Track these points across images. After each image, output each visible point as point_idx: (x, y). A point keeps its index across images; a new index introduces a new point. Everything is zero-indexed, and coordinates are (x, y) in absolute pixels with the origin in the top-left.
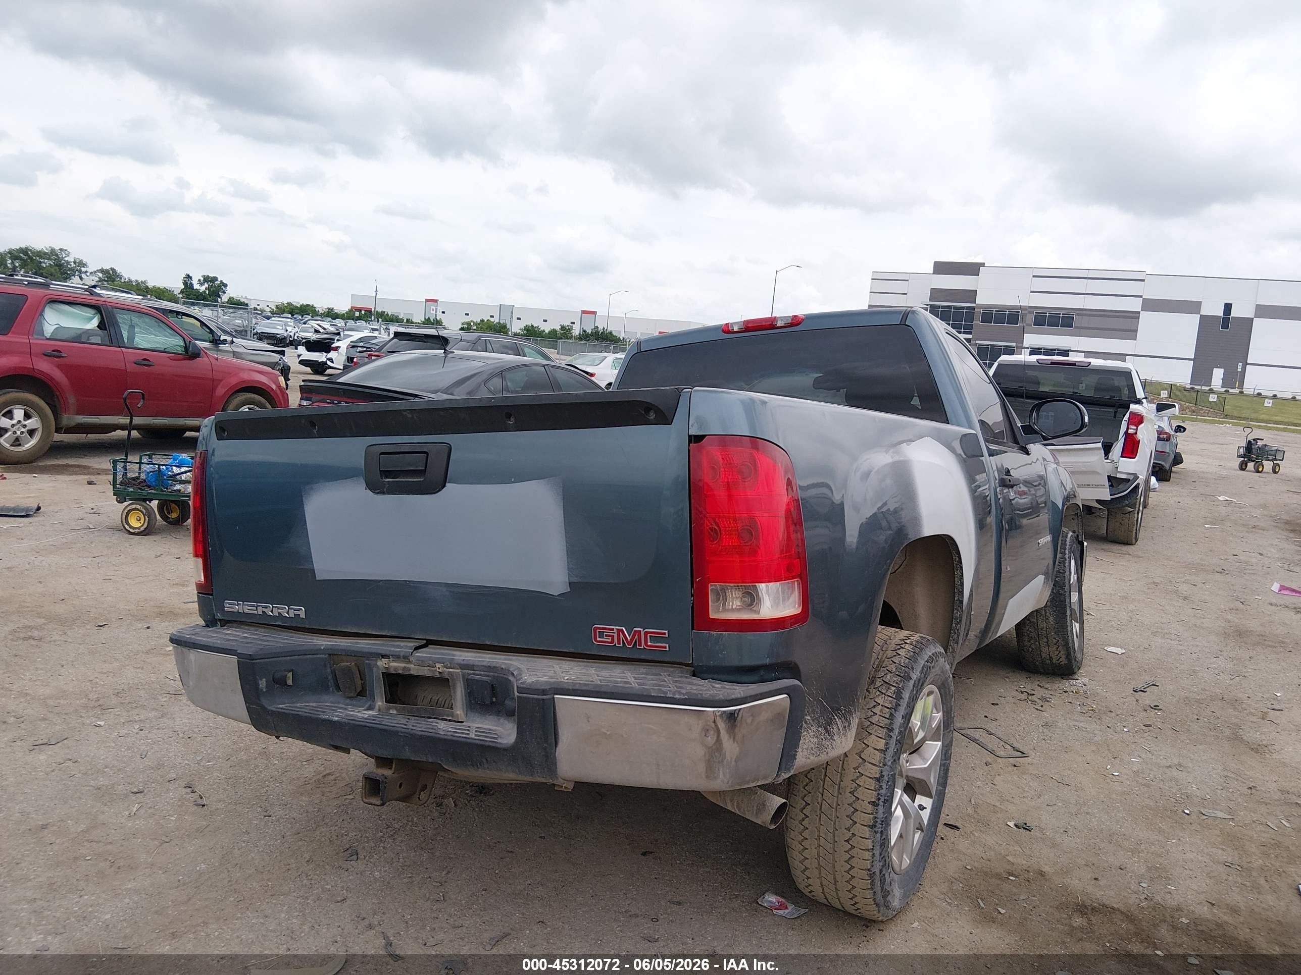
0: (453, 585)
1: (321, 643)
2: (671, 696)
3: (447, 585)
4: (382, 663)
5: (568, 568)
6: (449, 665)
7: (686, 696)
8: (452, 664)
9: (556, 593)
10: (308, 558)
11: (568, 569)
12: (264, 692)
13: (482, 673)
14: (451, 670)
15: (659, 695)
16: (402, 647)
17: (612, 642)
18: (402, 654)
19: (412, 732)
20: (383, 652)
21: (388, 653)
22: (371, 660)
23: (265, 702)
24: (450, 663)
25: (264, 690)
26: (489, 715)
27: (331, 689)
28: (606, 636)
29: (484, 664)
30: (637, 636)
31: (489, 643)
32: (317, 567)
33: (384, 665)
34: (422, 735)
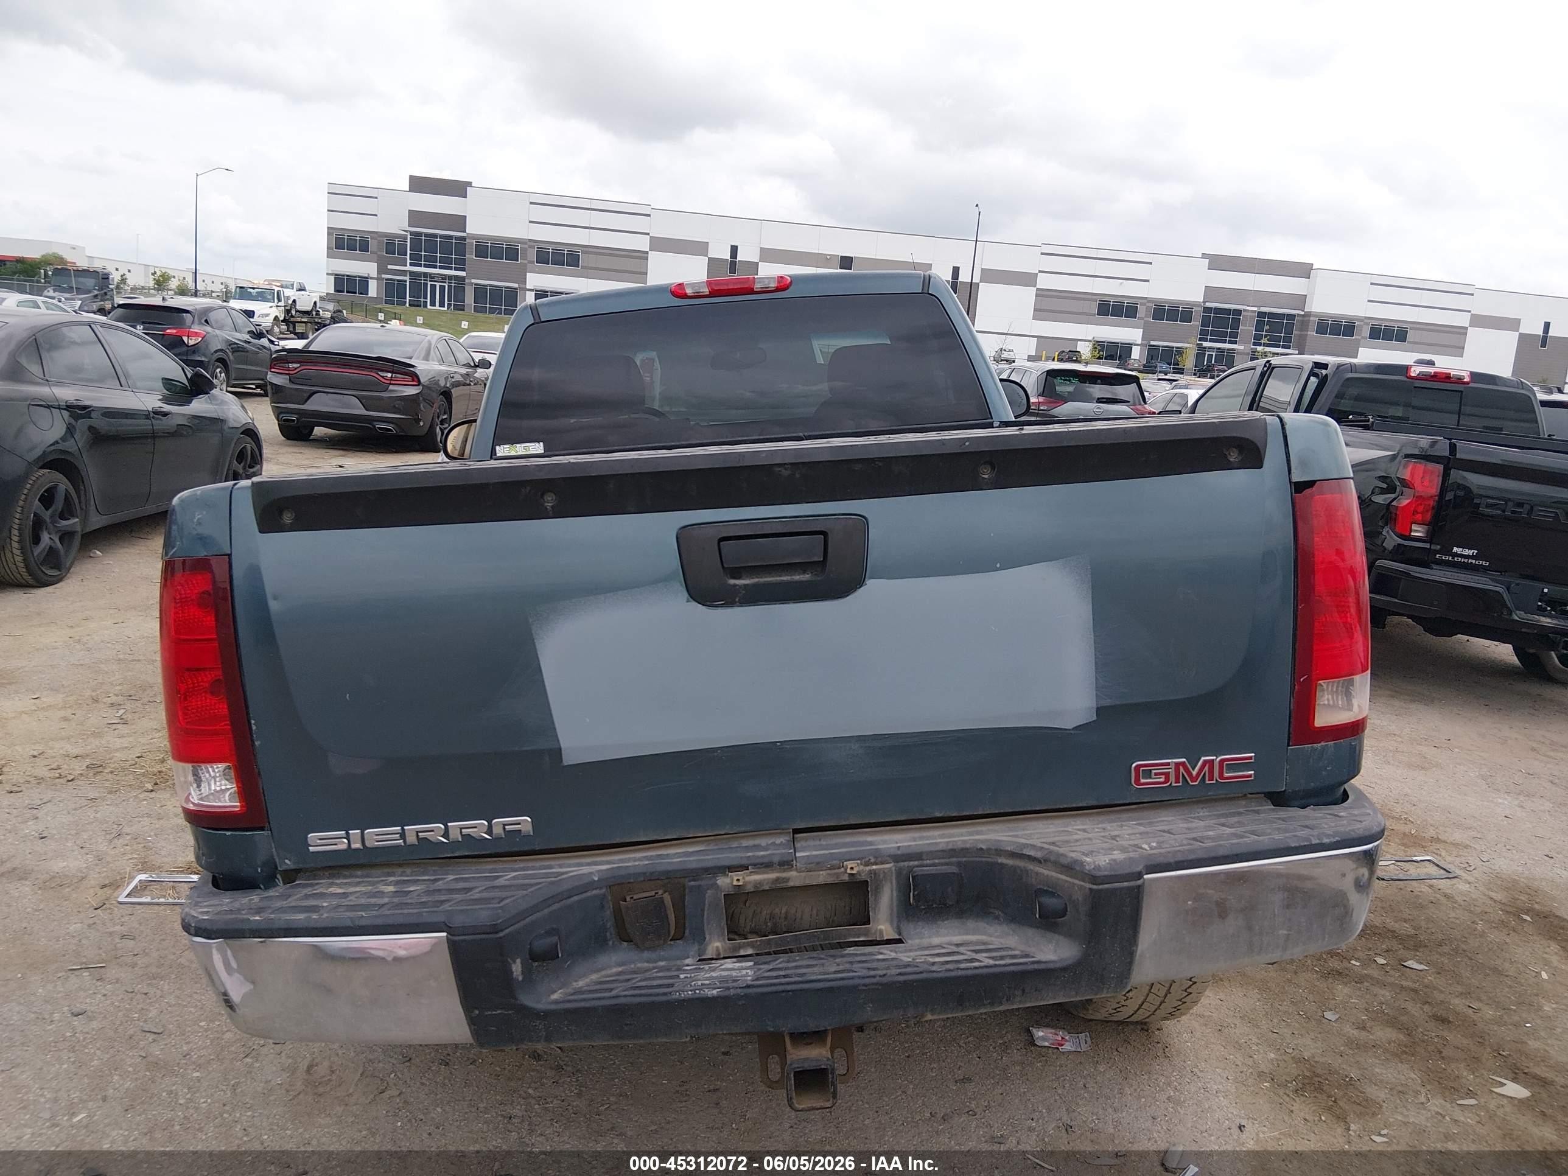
0: (875, 737)
1: (585, 870)
2: (1317, 841)
3: (860, 739)
4: (725, 882)
5: (1097, 687)
6: (873, 860)
7: (1337, 838)
8: (879, 857)
9: (1069, 723)
10: (548, 728)
11: (1097, 689)
12: (519, 982)
13: (937, 861)
14: (874, 867)
15: (1302, 844)
16: (765, 849)
17: (1167, 780)
18: (776, 859)
19: (885, 980)
20: (727, 863)
21: (745, 862)
22: (702, 880)
23: (527, 1000)
24: (876, 857)
25: (520, 978)
26: (943, 921)
27: (610, 943)
28: (1156, 774)
29: (940, 848)
30: (1206, 768)
31: (940, 815)
32: (564, 743)
33: (735, 883)
34: (905, 981)
